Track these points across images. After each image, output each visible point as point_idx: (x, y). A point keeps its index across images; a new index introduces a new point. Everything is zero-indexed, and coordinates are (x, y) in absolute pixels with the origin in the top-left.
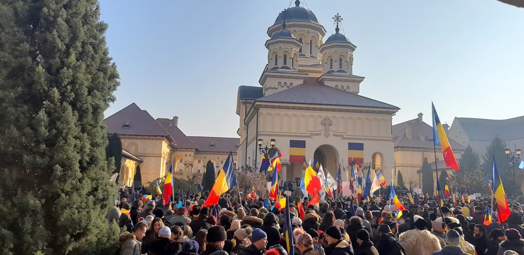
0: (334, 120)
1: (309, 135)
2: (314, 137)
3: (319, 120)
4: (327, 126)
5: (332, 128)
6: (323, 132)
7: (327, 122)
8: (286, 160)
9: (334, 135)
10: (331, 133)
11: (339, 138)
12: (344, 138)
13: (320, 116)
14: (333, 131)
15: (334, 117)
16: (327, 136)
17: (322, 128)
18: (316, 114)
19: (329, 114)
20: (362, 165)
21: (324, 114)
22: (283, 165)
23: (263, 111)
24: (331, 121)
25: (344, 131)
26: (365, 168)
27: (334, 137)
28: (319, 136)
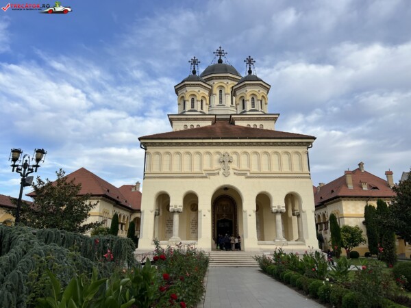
0: (234, 157)
1: (204, 175)
2: (211, 177)
3: (216, 157)
4: (226, 163)
5: (233, 165)
6: (221, 172)
7: (227, 159)
8: (176, 206)
9: (235, 174)
10: (232, 171)
11: (243, 177)
12: (248, 177)
13: (219, 153)
14: (234, 169)
15: (234, 153)
16: (226, 175)
17: (221, 166)
18: (212, 150)
19: (229, 150)
20: (273, 209)
21: (223, 150)
22: (174, 212)
23: (151, 150)
24: (231, 157)
25: (248, 169)
26: (277, 212)
27: (236, 176)
28: (217, 177)
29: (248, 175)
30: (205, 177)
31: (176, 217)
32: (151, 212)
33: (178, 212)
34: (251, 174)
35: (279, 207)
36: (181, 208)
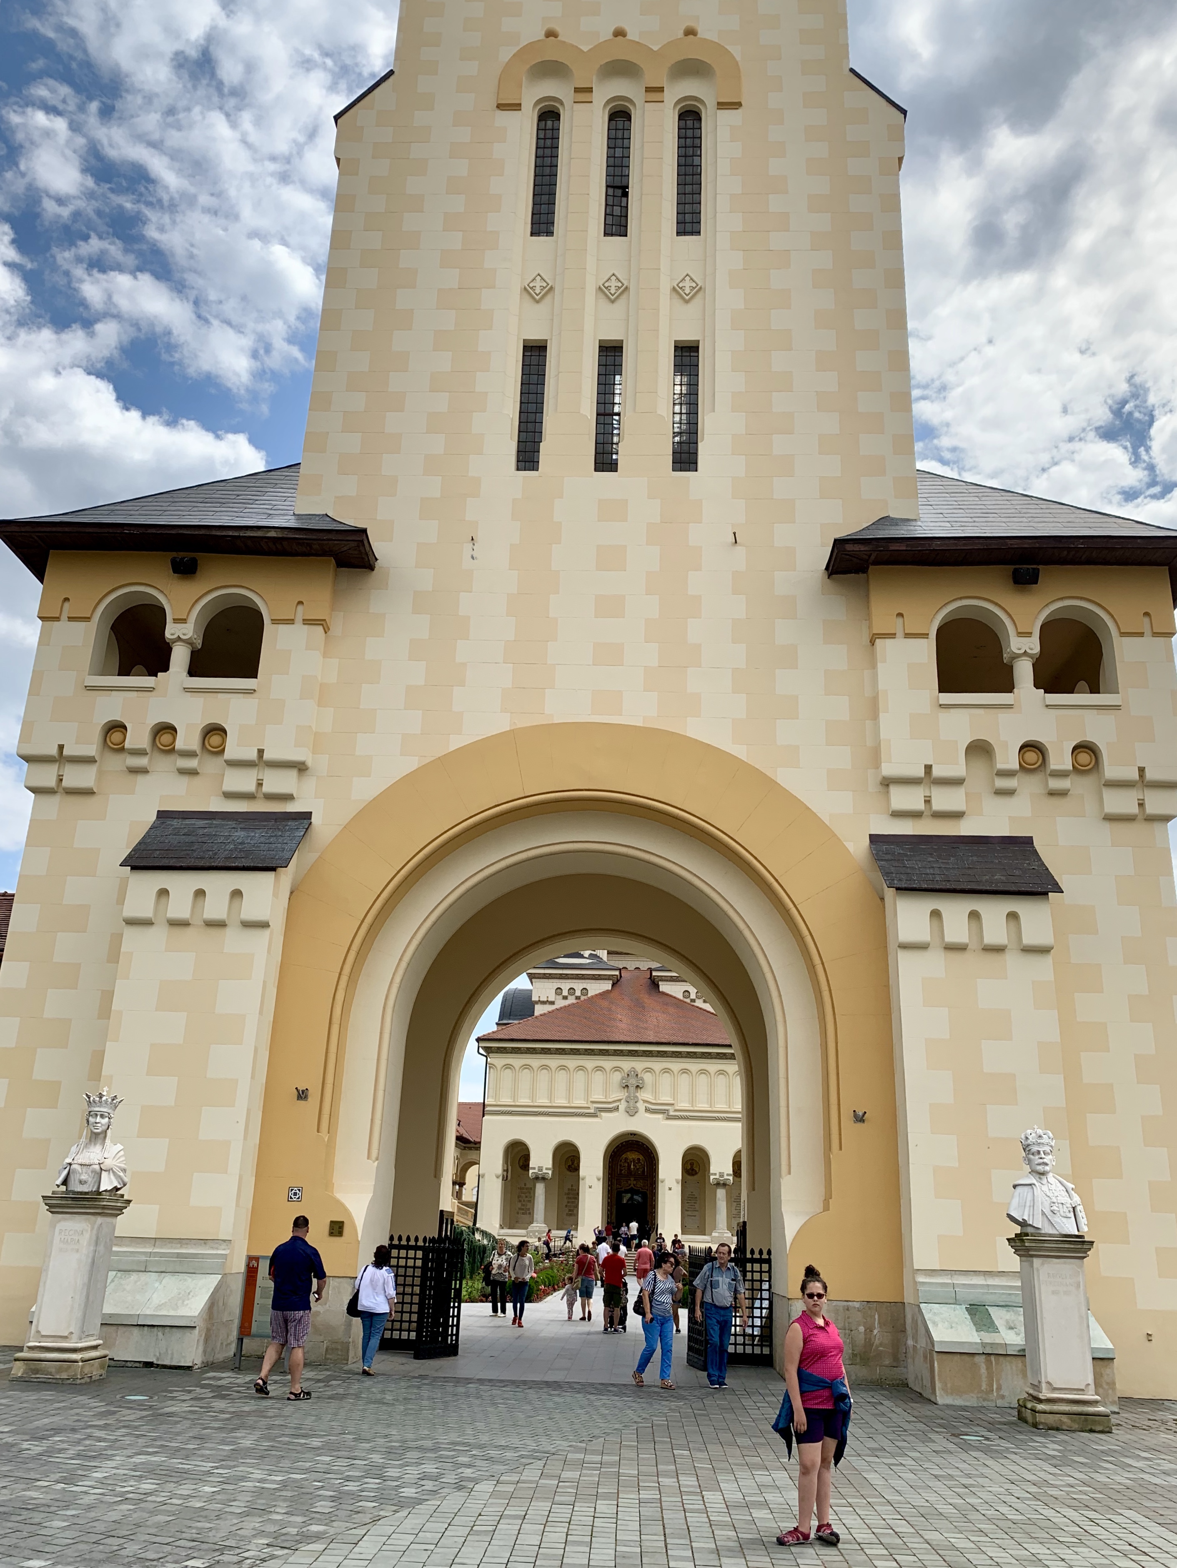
0: (648, 1077)
1: (592, 1111)
2: (603, 1114)
3: (617, 1077)
4: (632, 1089)
5: (643, 1095)
6: (623, 1106)
7: (633, 1081)
8: (540, 1169)
9: (647, 1110)
10: (641, 1106)
11: (660, 1116)
12: (670, 1118)
13: (617, 1069)
14: (645, 1101)
15: (649, 1070)
16: (632, 1112)
17: (622, 1094)
18: (608, 1063)
19: (639, 1064)
20: (712, 1177)
21: (627, 1064)
22: (537, 1178)
23: (498, 1061)
24: (642, 1079)
25: (672, 1102)
26: (718, 1184)
27: (648, 1115)
28: (615, 1114)
29: (672, 1113)
30: (594, 1115)
31: (540, 1189)
32: (498, 1177)
33: (544, 1179)
34: (676, 1110)
35: (721, 1175)
36: (550, 1172)
